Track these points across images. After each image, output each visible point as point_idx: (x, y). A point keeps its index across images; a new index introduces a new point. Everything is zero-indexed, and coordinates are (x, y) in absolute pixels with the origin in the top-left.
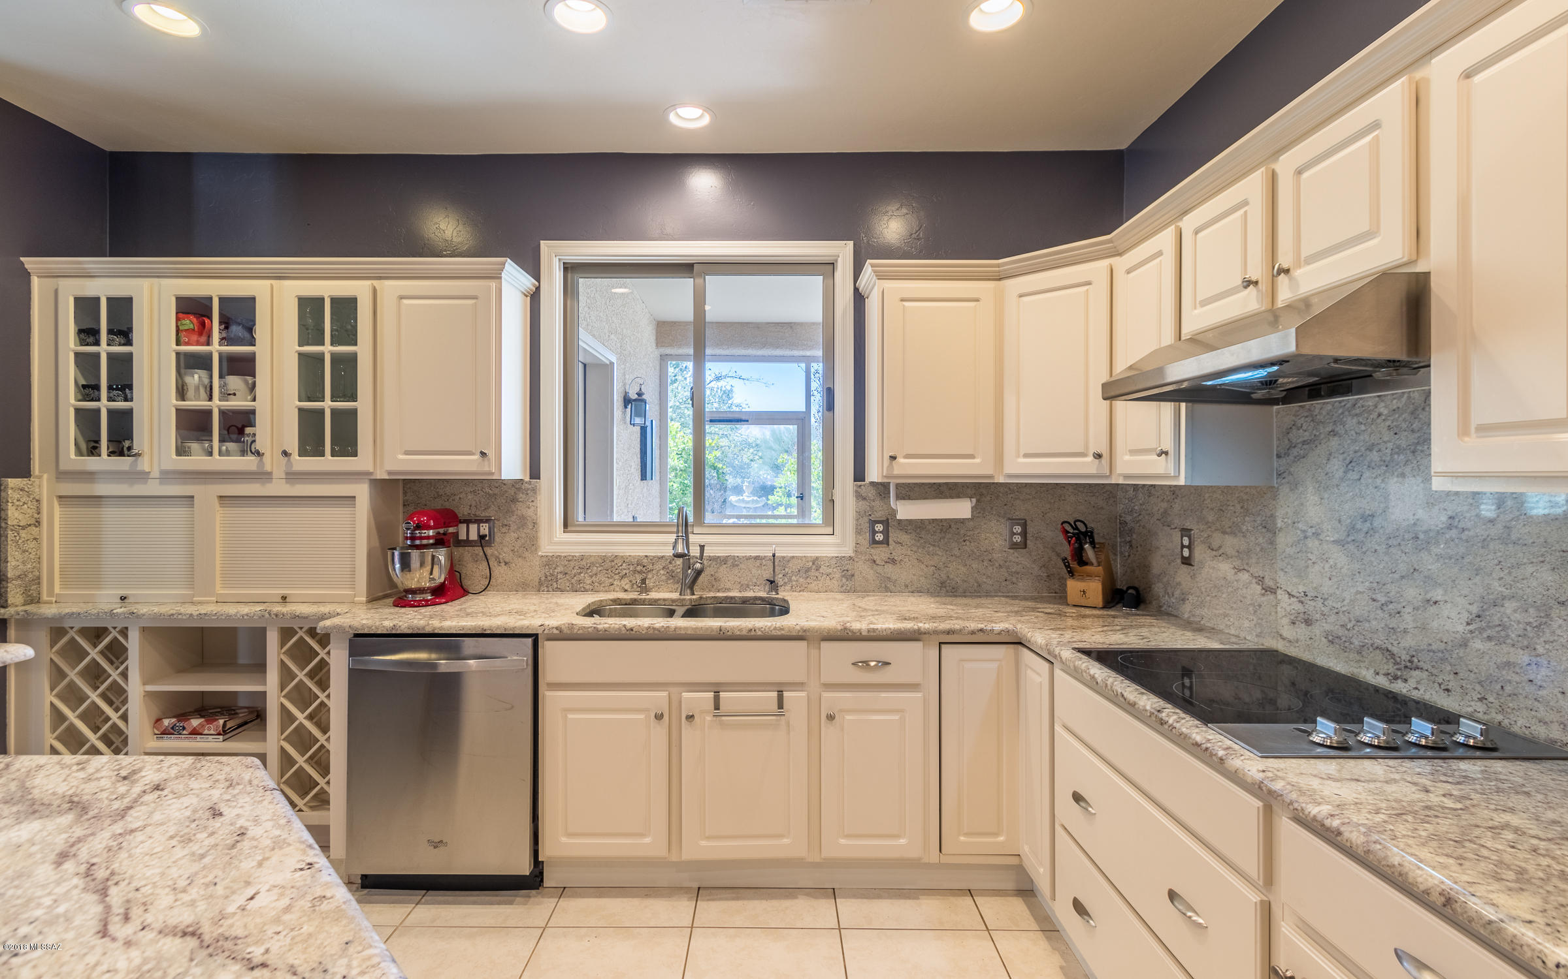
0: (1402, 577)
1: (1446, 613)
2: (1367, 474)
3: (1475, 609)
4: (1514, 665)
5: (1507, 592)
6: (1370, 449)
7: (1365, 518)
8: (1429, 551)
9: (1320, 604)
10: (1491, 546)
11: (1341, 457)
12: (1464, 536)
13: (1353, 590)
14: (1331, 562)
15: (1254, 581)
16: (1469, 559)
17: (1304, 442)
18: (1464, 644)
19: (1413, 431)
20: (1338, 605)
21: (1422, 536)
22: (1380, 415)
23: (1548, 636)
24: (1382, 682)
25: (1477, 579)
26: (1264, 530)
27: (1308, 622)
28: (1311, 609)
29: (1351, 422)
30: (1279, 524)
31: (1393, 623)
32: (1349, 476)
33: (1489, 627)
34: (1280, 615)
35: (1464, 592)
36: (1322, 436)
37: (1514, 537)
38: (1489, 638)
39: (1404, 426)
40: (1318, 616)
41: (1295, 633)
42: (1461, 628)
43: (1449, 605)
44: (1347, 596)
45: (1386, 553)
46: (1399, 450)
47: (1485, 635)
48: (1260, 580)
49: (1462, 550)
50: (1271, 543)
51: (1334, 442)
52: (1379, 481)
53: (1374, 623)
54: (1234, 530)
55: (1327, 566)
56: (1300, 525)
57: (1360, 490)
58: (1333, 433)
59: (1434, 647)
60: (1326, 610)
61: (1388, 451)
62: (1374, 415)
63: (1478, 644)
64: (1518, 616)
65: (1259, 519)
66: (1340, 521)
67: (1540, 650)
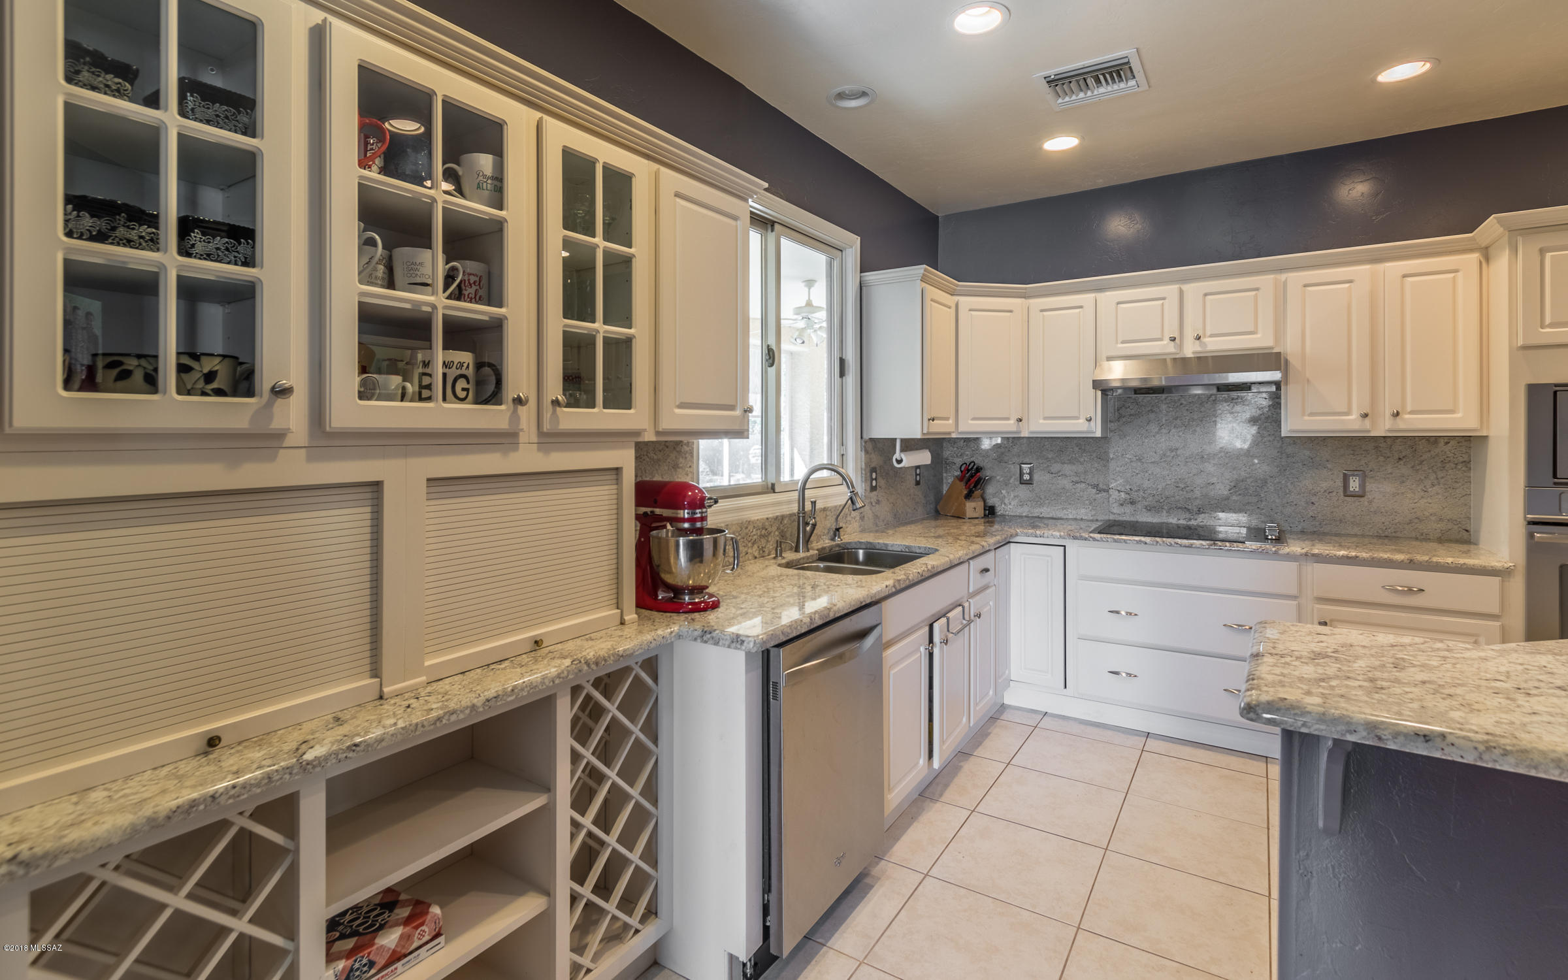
0: (1194, 475)
1: (1218, 487)
2: (1173, 430)
3: (1233, 484)
4: (1251, 503)
5: (1248, 476)
6: (1176, 419)
7: (1172, 450)
8: (1210, 463)
9: (1142, 493)
10: (1241, 458)
11: (1157, 423)
12: (1227, 455)
13: (1164, 484)
14: (1150, 472)
15: (1090, 487)
16: (1231, 464)
17: (1131, 415)
18: (1227, 498)
19: (1201, 412)
20: (1155, 492)
21: (1205, 457)
22: (1181, 404)
23: (1266, 490)
24: (1182, 522)
25: (1235, 472)
26: (1099, 460)
27: (1132, 503)
28: (1135, 496)
29: (1164, 407)
30: (1111, 456)
31: (1188, 496)
32: (1162, 431)
33: (1239, 490)
34: (1111, 502)
35: (1227, 478)
36: (1144, 413)
37: (1251, 454)
38: (1240, 494)
39: (1196, 409)
40: (1140, 499)
41: (1123, 510)
42: (1226, 493)
43: (1220, 484)
44: (1160, 487)
45: (1185, 465)
46: (1193, 420)
47: (1238, 493)
48: (1096, 486)
49: (1227, 461)
50: (1105, 466)
51: (1152, 416)
52: (1181, 434)
53: (1177, 497)
54: (1071, 462)
55: (1147, 475)
56: (1127, 456)
57: (1169, 438)
58: (1152, 411)
59: (1212, 502)
60: (1146, 496)
61: (1187, 420)
62: (1179, 404)
63: (1234, 498)
64: (1253, 484)
65: (1094, 455)
66: (1156, 453)
67: (1262, 495)
